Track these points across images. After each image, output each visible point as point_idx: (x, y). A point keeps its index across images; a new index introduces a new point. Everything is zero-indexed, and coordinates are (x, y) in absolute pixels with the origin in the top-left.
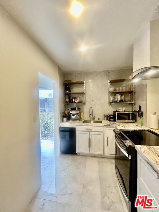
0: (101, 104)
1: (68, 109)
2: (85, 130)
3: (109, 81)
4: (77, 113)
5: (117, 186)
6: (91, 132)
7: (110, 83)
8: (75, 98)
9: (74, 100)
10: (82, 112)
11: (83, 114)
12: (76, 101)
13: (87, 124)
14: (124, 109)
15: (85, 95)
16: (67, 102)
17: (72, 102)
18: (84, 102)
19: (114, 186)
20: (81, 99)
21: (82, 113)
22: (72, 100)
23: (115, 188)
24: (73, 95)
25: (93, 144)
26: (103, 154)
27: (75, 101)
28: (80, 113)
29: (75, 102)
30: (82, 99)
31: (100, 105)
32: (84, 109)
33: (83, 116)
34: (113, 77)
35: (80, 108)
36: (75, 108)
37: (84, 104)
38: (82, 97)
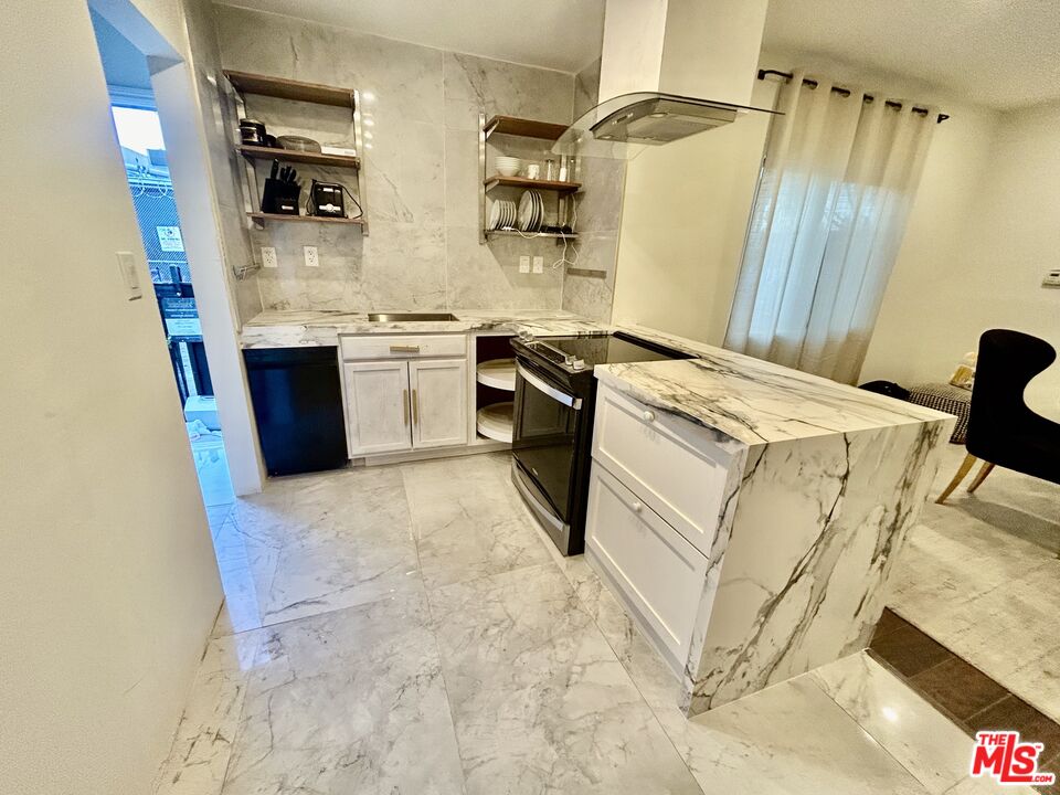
0: (445, 236)
2: (388, 354)
3: (482, 122)
5: (524, 515)
6: (414, 358)
7: (486, 131)
13: (395, 327)
15: (360, 180)
19: (515, 517)
23: (520, 520)
25: (425, 409)
26: (465, 442)
31: (443, 241)
34: (501, 101)
37: (363, 227)
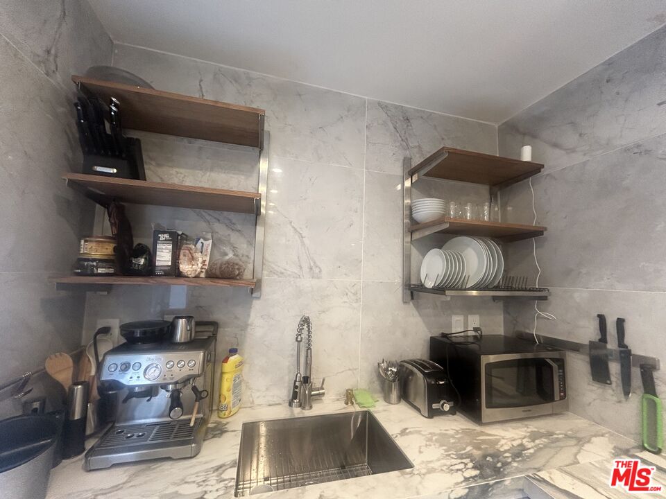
1: (101, 324)
4: (186, 372)
7: (412, 174)
8: (178, 242)
9: (164, 256)
10: (233, 351)
11: (241, 363)
12: (185, 267)
14: (474, 321)
15: (259, 229)
16: (82, 266)
17: (150, 270)
18: (247, 275)
20: (227, 249)
21: (234, 359)
22: (151, 256)
24: (158, 216)
27: (175, 258)
28: (213, 364)
29: (174, 271)
30: (234, 249)
31: (357, 300)
32: (244, 327)
33: (237, 386)
35: (214, 317)
36: (172, 327)
37: (255, 287)
38: (234, 238)
